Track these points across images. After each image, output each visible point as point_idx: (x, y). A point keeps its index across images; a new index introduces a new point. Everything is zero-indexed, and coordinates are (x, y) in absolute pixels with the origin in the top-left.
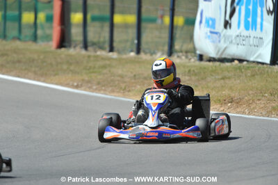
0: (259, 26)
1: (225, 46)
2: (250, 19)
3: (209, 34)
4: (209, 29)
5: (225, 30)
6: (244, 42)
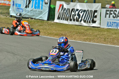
0: (40, 8)
1: (25, 13)
2: (37, 5)
3: (17, 9)
5: (25, 8)
6: (34, 13)
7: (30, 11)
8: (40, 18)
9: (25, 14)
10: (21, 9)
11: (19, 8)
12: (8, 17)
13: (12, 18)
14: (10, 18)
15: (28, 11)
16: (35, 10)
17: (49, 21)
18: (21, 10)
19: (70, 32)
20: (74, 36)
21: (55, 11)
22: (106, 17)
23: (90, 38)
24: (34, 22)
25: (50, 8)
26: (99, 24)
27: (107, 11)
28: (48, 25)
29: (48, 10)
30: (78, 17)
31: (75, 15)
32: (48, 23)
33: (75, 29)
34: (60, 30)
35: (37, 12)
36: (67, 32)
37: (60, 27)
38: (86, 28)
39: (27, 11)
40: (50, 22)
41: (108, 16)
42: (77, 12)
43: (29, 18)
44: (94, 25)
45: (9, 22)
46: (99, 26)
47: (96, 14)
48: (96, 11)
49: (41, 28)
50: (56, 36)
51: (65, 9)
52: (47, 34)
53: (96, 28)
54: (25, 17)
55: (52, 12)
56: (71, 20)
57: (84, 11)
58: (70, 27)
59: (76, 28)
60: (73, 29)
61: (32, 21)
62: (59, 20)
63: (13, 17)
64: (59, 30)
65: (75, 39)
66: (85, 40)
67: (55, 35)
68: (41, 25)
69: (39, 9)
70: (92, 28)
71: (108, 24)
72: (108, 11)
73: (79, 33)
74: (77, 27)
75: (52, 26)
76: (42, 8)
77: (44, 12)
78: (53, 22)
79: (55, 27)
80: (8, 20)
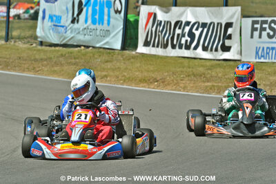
0: (106, 22)
1: (72, 36)
2: (97, 17)
4: (53, 23)
5: (72, 25)
6: (91, 33)
7: (81, 29)
8: (105, 44)
9: (72, 38)
10: (63, 27)
11: (57, 24)
12: (34, 45)
13: (43, 47)
14: (39, 47)
15: (77, 32)
16: (93, 27)
17: (126, 50)
18: (63, 29)
19: (173, 73)
20: (184, 82)
21: (138, 29)
22: (252, 37)
23: (220, 84)
24: (91, 55)
25: (126, 21)
26: (238, 54)
27: (254, 23)
28: (124, 59)
29: (122, 27)
30: (189, 39)
31: (183, 35)
32: (122, 56)
33: (183, 68)
34: (152, 69)
35: (98, 32)
36: (166, 74)
37: (152, 63)
38: (208, 63)
39: (75, 29)
40: (127, 52)
41: (256, 34)
42: (187, 29)
43: (80, 46)
44: (226, 55)
45: (37, 57)
46: (237, 57)
47: (230, 31)
48: (229, 25)
49: (109, 67)
50: (142, 85)
51: (161, 22)
52: (121, 80)
53: (232, 63)
54: (72, 43)
55: (132, 31)
56: (173, 47)
57: (204, 25)
58: (173, 62)
59: (186, 65)
60: (180, 67)
61: (87, 53)
62: (148, 48)
63: (46, 46)
64: (148, 71)
65: (185, 88)
66: (207, 90)
67: (140, 81)
68: (107, 62)
69: (103, 24)
70: (223, 62)
71: (257, 53)
72: (257, 22)
73: (195, 76)
74: (189, 62)
75: (132, 63)
76: (109, 24)
77: (113, 32)
78: (134, 53)
79: (139, 65)
80: (35, 52)
